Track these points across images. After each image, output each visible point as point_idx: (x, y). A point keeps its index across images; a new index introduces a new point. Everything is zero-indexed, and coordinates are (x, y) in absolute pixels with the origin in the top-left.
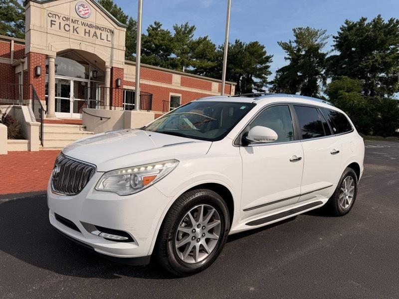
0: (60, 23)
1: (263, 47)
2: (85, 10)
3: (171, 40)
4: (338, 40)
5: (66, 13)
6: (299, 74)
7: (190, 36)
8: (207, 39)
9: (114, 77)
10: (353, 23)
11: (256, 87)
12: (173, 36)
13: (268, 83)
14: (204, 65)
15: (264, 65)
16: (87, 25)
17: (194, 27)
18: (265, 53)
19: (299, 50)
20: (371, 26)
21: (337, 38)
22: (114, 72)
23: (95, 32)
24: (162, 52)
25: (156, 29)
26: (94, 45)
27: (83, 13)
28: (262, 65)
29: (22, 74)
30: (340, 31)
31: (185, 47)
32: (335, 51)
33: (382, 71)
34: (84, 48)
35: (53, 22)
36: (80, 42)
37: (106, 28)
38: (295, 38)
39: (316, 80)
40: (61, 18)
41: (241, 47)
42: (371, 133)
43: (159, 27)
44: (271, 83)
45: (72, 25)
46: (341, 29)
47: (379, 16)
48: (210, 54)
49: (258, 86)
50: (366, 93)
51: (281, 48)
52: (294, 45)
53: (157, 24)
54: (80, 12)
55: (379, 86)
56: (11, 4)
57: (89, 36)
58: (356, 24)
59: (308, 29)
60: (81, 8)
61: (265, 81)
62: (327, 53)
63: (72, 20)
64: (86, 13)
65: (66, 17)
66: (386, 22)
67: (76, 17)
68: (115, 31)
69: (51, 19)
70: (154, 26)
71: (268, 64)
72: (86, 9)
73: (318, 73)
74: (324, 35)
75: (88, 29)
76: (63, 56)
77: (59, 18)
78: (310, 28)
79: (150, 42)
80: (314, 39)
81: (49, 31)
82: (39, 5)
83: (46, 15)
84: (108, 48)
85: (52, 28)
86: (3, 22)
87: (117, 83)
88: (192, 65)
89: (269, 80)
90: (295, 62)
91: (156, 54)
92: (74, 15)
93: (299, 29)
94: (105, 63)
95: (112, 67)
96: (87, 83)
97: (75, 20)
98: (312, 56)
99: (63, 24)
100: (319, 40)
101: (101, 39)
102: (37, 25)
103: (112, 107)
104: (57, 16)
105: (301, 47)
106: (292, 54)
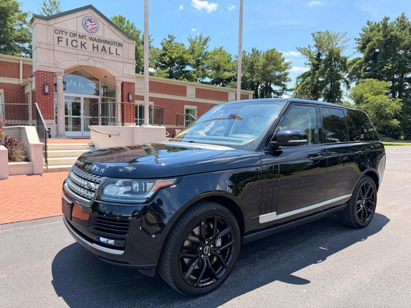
0: (67, 39)
2: (93, 25)
3: (186, 52)
4: (360, 42)
5: (73, 29)
6: (320, 79)
7: (205, 47)
8: (223, 50)
9: (125, 92)
10: (375, 23)
11: (276, 95)
12: (188, 48)
13: (288, 90)
14: (220, 76)
15: (282, 72)
16: (95, 40)
17: (208, 37)
18: (284, 59)
19: (319, 55)
20: (395, 25)
21: (359, 40)
22: (125, 87)
23: (104, 47)
24: (177, 65)
25: (170, 42)
26: (103, 60)
27: (90, 27)
28: (281, 72)
29: (31, 93)
30: (362, 32)
31: (200, 58)
32: (357, 53)
33: (410, 71)
34: (91, 63)
35: (60, 39)
36: (88, 58)
37: (114, 42)
38: (315, 43)
39: (339, 84)
40: (68, 34)
41: (258, 55)
42: (402, 137)
43: (173, 40)
44: (291, 90)
45: (79, 40)
46: (363, 30)
47: (403, 14)
48: (226, 64)
49: (278, 94)
50: (394, 96)
52: (314, 50)
53: (171, 37)
54: (87, 27)
55: (407, 87)
57: (98, 50)
58: (379, 25)
59: (327, 33)
60: (89, 23)
61: (284, 89)
62: (349, 56)
63: (80, 35)
64: (94, 28)
65: (73, 33)
67: (84, 32)
69: (58, 35)
70: (168, 39)
71: (286, 71)
72: (93, 23)
73: (339, 77)
74: (345, 37)
75: (96, 44)
76: (72, 73)
77: (66, 34)
78: (329, 31)
79: (164, 55)
80: (334, 43)
81: (56, 48)
82: (45, 22)
83: (52, 31)
84: (118, 63)
85: (59, 45)
86: (17, 44)
87: (128, 98)
88: (208, 77)
89: (288, 87)
90: (316, 67)
91: (171, 67)
92: (82, 31)
93: (318, 33)
94: (115, 78)
95: (123, 82)
96: (98, 99)
97: (82, 36)
98: (333, 59)
99: (70, 40)
100: (339, 43)
101: (110, 53)
102: (43, 42)
103: (124, 123)
104: (64, 33)
105: (321, 52)
106: (311, 59)
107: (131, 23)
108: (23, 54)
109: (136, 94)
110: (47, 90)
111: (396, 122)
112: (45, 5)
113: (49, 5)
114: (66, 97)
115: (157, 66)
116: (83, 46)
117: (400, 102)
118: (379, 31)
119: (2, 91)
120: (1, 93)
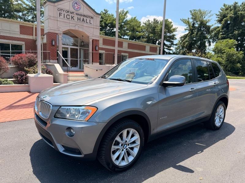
0: (64, 14)
2: (78, 6)
3: (114, 20)
4: (219, 16)
5: (67, 8)
6: (194, 39)
7: (125, 17)
8: (136, 19)
9: (94, 45)
11: (167, 48)
12: (115, 17)
13: (174, 45)
14: (135, 35)
15: (172, 34)
16: (79, 15)
17: (128, 11)
18: (172, 26)
19: (194, 24)
20: (240, 8)
21: (218, 15)
22: (94, 42)
23: (83, 19)
24: (108, 28)
25: (105, 13)
26: (83, 27)
27: (76, 7)
28: (170, 34)
29: (42, 45)
30: (220, 11)
31: (123, 24)
32: (217, 24)
34: (77, 28)
35: (60, 14)
36: (75, 25)
37: (89, 16)
38: (191, 16)
39: (205, 42)
40: (65, 11)
41: (157, 23)
42: (241, 74)
43: (107, 12)
44: (176, 45)
45: (71, 15)
46: (221, 9)
48: (138, 28)
49: (168, 47)
50: (237, 50)
51: (183, 22)
52: (191, 20)
53: (106, 10)
54: (75, 7)
57: (80, 21)
58: (231, 6)
59: (200, 10)
60: (76, 5)
61: (172, 44)
62: (212, 25)
64: (78, 8)
65: (68, 11)
68: (94, 17)
69: (60, 12)
70: (104, 12)
71: (174, 33)
72: (78, 5)
73: (206, 38)
74: (210, 14)
75: (79, 17)
77: (64, 11)
78: (201, 9)
79: (102, 21)
80: (203, 17)
81: (58, 19)
82: (53, 4)
83: (56, 9)
84: (90, 28)
85: (60, 17)
87: (96, 48)
89: (175, 43)
90: (191, 31)
91: (105, 29)
92: (72, 10)
93: (194, 10)
94: (89, 37)
95: (93, 39)
96: (77, 49)
97: (72, 12)
98: (202, 27)
99: (66, 14)
100: (206, 17)
101: (86, 22)
102: (52, 16)
103: (93, 63)
104: (62, 10)
105: (195, 22)
106: (189, 26)
109: (100, 46)
110: (54, 43)
111: (239, 65)
114: (63, 48)
116: (72, 19)
117: (242, 53)
118: (231, 10)
119: (24, 43)
120: (23, 44)
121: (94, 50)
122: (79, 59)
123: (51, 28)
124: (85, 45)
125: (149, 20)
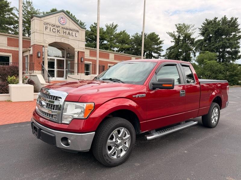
0: (50, 28)
1: (158, 36)
3: (104, 33)
4: (202, 30)
6: (180, 50)
7: (115, 30)
8: (125, 32)
9: (80, 57)
10: (210, 20)
12: (105, 31)
13: (161, 56)
14: (124, 47)
16: (65, 28)
17: (117, 25)
18: (159, 38)
19: (179, 36)
20: (220, 22)
21: (201, 29)
22: (79, 54)
23: (69, 32)
25: (95, 27)
26: (68, 39)
27: (62, 22)
28: (158, 46)
29: (29, 56)
31: (112, 37)
32: (200, 37)
33: (228, 47)
34: (62, 41)
35: (47, 28)
36: (61, 38)
37: (75, 30)
38: (177, 30)
39: (190, 54)
40: (51, 25)
44: (163, 56)
45: (56, 29)
46: (203, 24)
47: (225, 16)
48: (127, 40)
50: (220, 61)
51: (169, 35)
52: (176, 34)
53: (96, 24)
54: (61, 21)
55: (227, 56)
56: (11, 15)
57: (66, 34)
58: (212, 21)
59: (184, 24)
60: (62, 19)
61: (160, 55)
62: (196, 38)
63: (57, 26)
64: (64, 22)
65: (54, 24)
66: (229, 19)
67: (59, 24)
68: (80, 31)
69: (46, 26)
70: (94, 25)
71: (161, 45)
72: (64, 20)
73: (191, 50)
74: (193, 28)
75: (65, 30)
79: (92, 34)
80: (188, 30)
81: (45, 33)
82: (39, 19)
84: (76, 41)
85: (46, 31)
86: (7, 25)
87: (81, 60)
88: (116, 47)
90: (177, 43)
93: (179, 24)
94: (74, 49)
95: (78, 51)
96: (64, 60)
98: (187, 40)
99: (52, 28)
100: (190, 30)
101: (72, 36)
102: (38, 29)
103: (79, 74)
104: (49, 24)
105: (180, 35)
106: (175, 39)
107: (73, 15)
108: (10, 32)
109: (85, 58)
110: (39, 55)
112: (23, 3)
113: (26, 4)
114: (50, 59)
115: (87, 40)
116: (58, 32)
119: (11, 54)
120: (10, 56)
121: (80, 61)
122: (65, 70)
123: (37, 41)
124: (71, 56)
125: (137, 33)
